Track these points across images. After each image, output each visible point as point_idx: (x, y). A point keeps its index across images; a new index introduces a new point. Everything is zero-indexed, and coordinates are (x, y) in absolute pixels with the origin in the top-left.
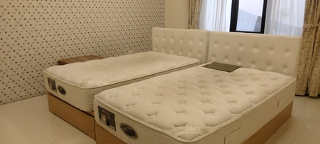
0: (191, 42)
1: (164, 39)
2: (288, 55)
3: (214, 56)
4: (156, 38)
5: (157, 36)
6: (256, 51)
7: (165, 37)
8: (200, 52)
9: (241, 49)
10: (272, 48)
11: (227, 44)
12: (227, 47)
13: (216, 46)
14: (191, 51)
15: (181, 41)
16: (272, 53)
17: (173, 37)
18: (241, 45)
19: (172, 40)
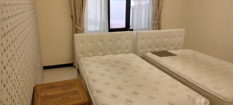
0: (119, 42)
1: (90, 44)
2: (180, 39)
3: (141, 48)
4: (81, 44)
5: (82, 42)
6: (166, 40)
7: (91, 42)
8: (127, 48)
9: (158, 40)
10: (173, 37)
11: (150, 38)
12: (150, 41)
13: (142, 41)
14: (119, 48)
15: (110, 43)
16: (174, 39)
17: (101, 41)
18: (158, 38)
19: (100, 44)
